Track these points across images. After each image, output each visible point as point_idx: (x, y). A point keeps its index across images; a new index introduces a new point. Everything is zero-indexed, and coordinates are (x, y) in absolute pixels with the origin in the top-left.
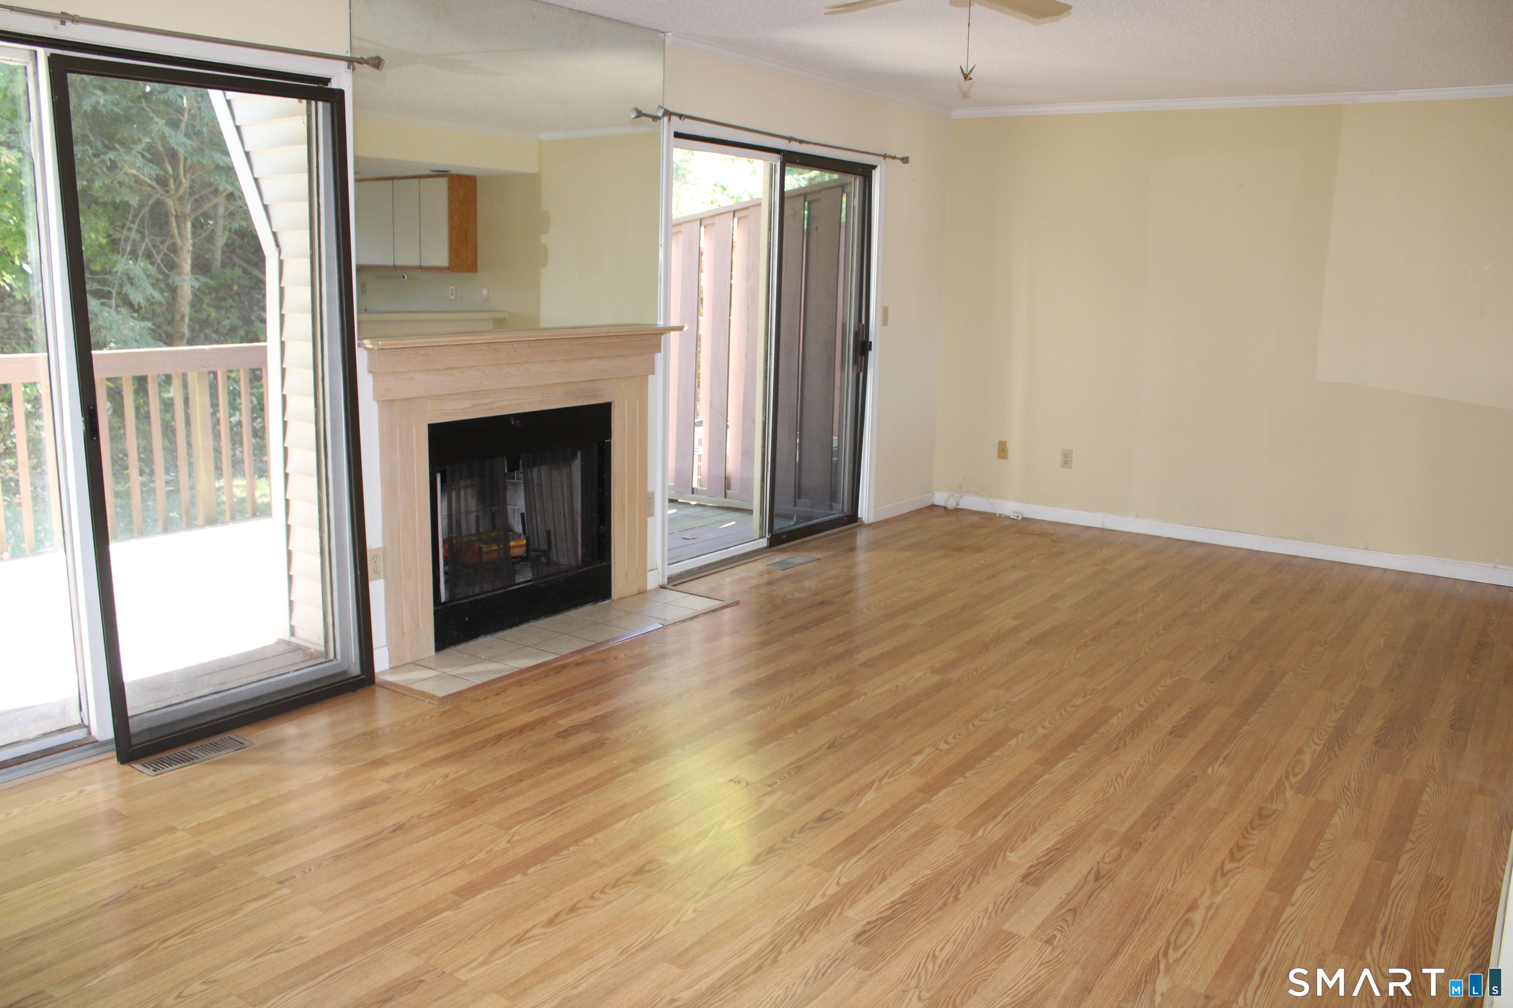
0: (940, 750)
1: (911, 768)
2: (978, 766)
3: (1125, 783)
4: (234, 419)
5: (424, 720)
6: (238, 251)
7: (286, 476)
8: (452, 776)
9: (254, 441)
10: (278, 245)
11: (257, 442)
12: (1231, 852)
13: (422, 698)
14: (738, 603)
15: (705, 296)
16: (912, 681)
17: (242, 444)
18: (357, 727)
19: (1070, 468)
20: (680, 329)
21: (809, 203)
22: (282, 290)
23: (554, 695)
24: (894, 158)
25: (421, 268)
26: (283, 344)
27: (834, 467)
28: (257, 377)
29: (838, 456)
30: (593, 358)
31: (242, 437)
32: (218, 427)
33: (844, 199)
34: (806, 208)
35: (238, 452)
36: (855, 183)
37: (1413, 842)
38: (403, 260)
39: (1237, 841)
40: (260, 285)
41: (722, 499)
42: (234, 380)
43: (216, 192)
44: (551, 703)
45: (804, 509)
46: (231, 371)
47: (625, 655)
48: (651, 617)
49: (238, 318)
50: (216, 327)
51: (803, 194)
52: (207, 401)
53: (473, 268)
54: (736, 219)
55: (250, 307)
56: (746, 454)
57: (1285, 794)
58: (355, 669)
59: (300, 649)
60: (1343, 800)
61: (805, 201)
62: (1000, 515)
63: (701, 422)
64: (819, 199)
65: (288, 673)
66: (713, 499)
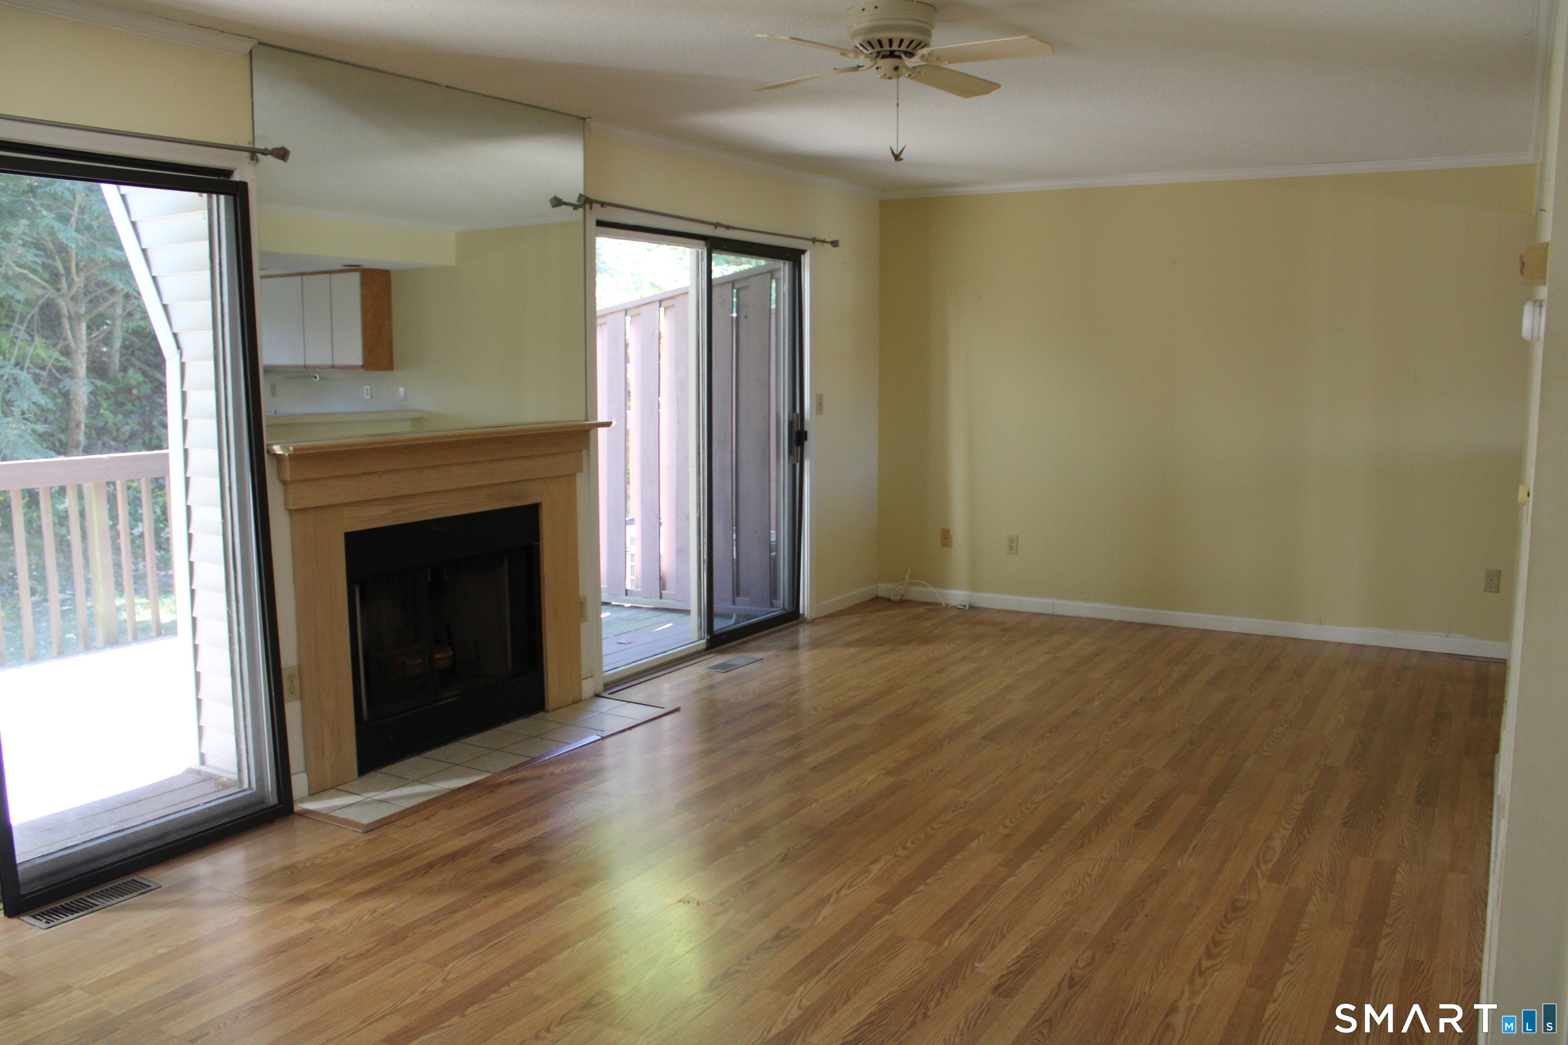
0: (898, 856)
1: (870, 877)
2: (939, 872)
3: (1093, 881)
4: (136, 532)
5: (348, 850)
6: (137, 353)
7: (193, 592)
8: (381, 911)
9: (158, 554)
10: (179, 347)
11: (162, 555)
12: (1208, 948)
13: (347, 827)
14: (677, 710)
15: (633, 388)
16: (865, 784)
17: (144, 559)
18: (277, 861)
19: (1017, 553)
20: (608, 424)
21: (738, 290)
22: (184, 395)
23: (487, 817)
24: (823, 241)
25: (333, 367)
26: (186, 452)
27: (772, 561)
28: (160, 485)
29: (776, 551)
30: (517, 458)
31: (144, 550)
32: (118, 541)
33: (774, 285)
34: (735, 295)
35: (141, 566)
36: (784, 268)
37: (1391, 926)
38: (314, 359)
39: (1213, 936)
40: (160, 388)
41: (658, 600)
42: (135, 489)
43: (113, 291)
44: (485, 825)
45: (742, 607)
46: (133, 481)
47: (562, 770)
48: (587, 728)
49: (139, 424)
50: (115, 434)
51: (732, 282)
52: (105, 514)
53: (388, 365)
54: (662, 309)
55: (152, 412)
56: (681, 552)
57: (1257, 883)
58: (272, 799)
59: (211, 778)
60: (1317, 886)
61: (733, 288)
62: (947, 605)
63: (633, 520)
64: (748, 286)
65: (199, 805)
66: (648, 600)
